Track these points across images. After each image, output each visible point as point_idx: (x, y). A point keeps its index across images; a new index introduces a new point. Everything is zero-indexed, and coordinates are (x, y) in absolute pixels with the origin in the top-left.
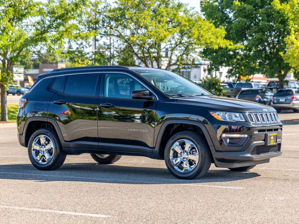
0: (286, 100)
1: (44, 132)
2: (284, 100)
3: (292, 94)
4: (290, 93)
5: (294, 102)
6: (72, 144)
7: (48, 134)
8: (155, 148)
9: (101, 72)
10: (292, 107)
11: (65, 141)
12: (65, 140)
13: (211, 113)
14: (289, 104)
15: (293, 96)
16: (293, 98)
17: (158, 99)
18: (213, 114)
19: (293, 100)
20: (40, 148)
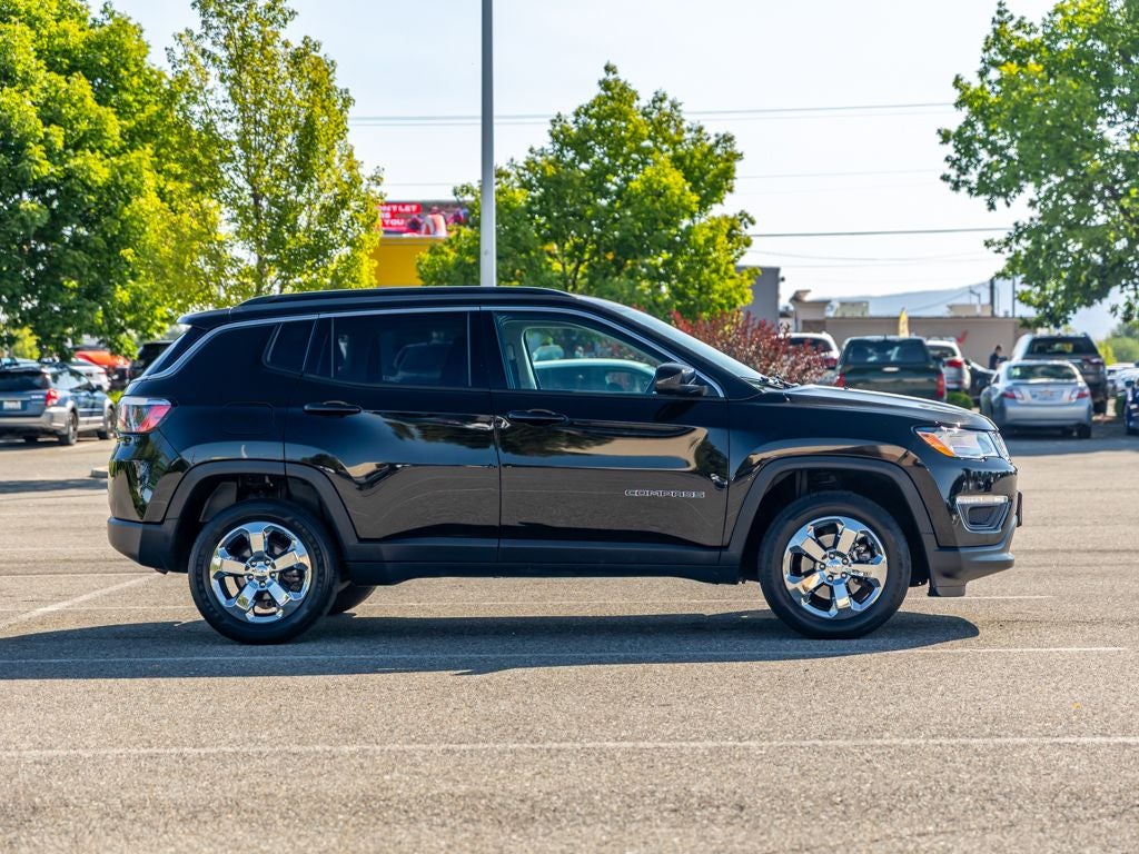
0: (24, 403)
1: (266, 512)
2: (18, 405)
3: (45, 385)
4: (38, 381)
5: (53, 410)
6: (387, 550)
7: (287, 519)
8: (726, 548)
9: (478, 309)
10: (48, 426)
11: (361, 540)
12: (363, 537)
13: (919, 433)
14: (38, 416)
15: (47, 391)
16: (49, 397)
17: (722, 395)
18: (927, 436)
19: (49, 403)
20: (247, 568)
